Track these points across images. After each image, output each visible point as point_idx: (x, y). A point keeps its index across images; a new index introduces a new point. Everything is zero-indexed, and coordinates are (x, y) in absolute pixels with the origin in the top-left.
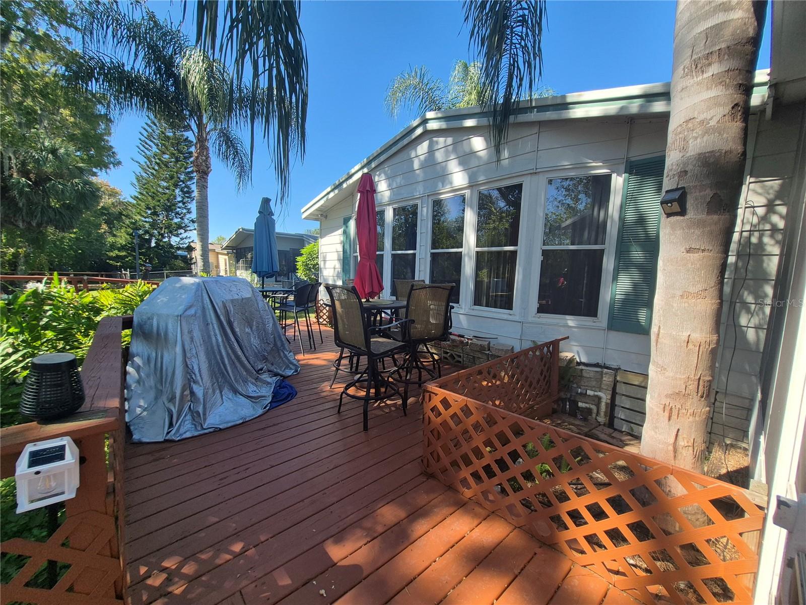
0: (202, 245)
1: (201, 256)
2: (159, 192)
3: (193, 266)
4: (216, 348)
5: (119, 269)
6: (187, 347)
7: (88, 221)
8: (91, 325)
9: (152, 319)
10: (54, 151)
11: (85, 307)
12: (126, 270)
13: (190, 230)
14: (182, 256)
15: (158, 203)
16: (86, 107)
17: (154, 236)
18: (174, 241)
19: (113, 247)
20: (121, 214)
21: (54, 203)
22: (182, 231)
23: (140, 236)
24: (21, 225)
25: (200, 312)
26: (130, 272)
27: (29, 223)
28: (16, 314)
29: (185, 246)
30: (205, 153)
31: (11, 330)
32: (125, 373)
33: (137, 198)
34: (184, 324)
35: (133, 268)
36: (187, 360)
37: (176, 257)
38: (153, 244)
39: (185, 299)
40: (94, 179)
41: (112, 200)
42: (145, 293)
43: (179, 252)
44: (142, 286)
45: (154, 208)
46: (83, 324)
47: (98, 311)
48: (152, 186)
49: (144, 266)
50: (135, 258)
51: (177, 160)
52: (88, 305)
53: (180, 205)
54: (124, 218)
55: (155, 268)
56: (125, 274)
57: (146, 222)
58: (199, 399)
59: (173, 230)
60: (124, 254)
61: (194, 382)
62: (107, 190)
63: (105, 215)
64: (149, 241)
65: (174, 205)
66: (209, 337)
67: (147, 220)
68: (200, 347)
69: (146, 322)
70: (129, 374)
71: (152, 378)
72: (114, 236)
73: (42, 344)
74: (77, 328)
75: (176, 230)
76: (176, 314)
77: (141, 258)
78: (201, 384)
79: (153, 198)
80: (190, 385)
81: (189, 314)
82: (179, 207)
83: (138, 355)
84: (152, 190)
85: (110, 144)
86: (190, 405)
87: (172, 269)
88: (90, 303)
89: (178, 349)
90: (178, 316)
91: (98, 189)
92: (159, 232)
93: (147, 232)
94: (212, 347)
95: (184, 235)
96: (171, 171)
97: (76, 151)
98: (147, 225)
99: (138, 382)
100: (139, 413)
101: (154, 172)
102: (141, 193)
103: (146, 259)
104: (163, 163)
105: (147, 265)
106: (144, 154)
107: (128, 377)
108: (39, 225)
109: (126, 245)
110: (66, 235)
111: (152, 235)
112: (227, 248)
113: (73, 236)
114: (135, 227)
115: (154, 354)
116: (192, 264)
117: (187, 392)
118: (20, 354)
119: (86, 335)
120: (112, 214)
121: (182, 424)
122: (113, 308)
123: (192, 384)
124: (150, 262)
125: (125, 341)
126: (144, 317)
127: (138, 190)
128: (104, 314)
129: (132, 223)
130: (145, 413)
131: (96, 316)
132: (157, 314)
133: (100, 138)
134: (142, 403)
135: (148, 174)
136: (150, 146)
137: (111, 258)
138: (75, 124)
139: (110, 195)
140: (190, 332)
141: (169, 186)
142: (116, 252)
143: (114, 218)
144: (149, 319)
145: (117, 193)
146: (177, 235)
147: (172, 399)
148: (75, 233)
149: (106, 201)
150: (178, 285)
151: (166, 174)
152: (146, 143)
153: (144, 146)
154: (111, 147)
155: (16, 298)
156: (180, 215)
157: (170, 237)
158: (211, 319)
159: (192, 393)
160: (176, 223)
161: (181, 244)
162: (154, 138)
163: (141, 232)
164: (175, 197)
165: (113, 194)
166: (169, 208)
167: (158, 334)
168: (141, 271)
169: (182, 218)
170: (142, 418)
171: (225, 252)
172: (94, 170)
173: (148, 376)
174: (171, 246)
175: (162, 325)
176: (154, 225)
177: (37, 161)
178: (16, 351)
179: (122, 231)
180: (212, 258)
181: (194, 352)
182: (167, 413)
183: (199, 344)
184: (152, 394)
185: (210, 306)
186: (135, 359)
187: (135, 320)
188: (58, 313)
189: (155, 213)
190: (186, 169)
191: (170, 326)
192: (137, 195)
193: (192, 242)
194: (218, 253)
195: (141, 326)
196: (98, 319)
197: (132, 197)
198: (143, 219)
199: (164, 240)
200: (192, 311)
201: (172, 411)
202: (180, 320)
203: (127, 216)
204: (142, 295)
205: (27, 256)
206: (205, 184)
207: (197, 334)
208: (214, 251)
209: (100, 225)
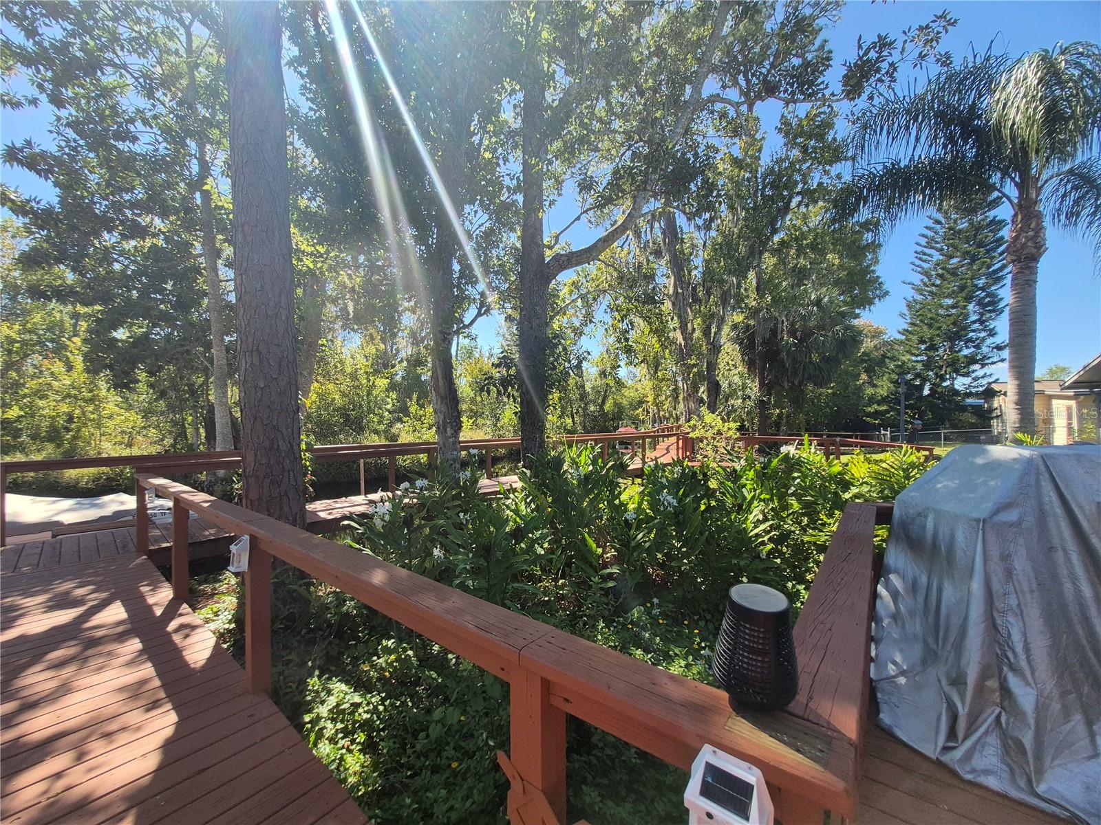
0: (1018, 385)
1: (1017, 404)
2: (941, 315)
3: (994, 422)
4: (1073, 609)
5: (877, 427)
6: (996, 586)
7: (846, 372)
8: (839, 504)
9: (926, 517)
10: (818, 303)
11: (833, 478)
12: (885, 429)
13: (993, 363)
14: (973, 407)
15: (938, 332)
16: (853, 242)
17: (929, 380)
18: (961, 383)
19: (872, 400)
20: (884, 356)
21: (815, 357)
22: (977, 367)
23: (908, 383)
24: (786, 384)
25: (1030, 520)
26: (891, 432)
27: (793, 383)
28: (768, 479)
29: (981, 389)
30: (1033, 226)
31: (762, 497)
32: (875, 596)
33: (907, 331)
34: (991, 538)
35: (895, 426)
36: (995, 614)
37: (964, 409)
38: (926, 392)
39: (997, 489)
40: (855, 322)
41: (875, 342)
42: (913, 466)
43: (970, 401)
44: (909, 454)
45: (931, 339)
46: (829, 500)
47: (846, 486)
48: (930, 310)
49: (912, 423)
50: (899, 413)
51: (974, 259)
52: (836, 476)
53: (976, 326)
54: (887, 361)
55: (926, 427)
56: (884, 435)
57: (917, 361)
58: (1024, 714)
59: (958, 366)
60: (885, 408)
61: (1012, 668)
62: (870, 331)
63: (865, 361)
64: (921, 387)
65: (965, 328)
66: (1055, 576)
67: (919, 358)
68: (1028, 596)
69: (913, 519)
70: (881, 598)
71: (918, 620)
72: (875, 386)
73: (788, 515)
74: (823, 505)
75: (964, 367)
76: (974, 515)
77: (907, 413)
78: (1030, 680)
79: (930, 326)
80: (1001, 671)
81: (1005, 520)
82: (973, 331)
83: (896, 571)
84: (930, 316)
85: (877, 274)
86: (999, 716)
87: (954, 426)
88: (839, 473)
89: (977, 586)
90: (978, 521)
91: (860, 333)
92: (936, 374)
93: (918, 376)
94: (1063, 606)
95: (980, 373)
96: (961, 279)
97: (840, 295)
98: (919, 366)
99: (895, 617)
100: (893, 673)
101: (934, 289)
102: (912, 324)
103: (915, 414)
104: (948, 272)
105: (916, 422)
106: (919, 269)
107: (878, 602)
108: (800, 383)
109: (888, 397)
110: (824, 391)
111: (924, 380)
112: (1075, 385)
113: (830, 391)
114: (902, 370)
115: (924, 579)
116: (992, 418)
117: (993, 683)
118: (768, 524)
119: (831, 515)
120: (874, 359)
121: (978, 747)
122: (866, 483)
123: (1005, 669)
124: (920, 418)
125: (878, 536)
126: (911, 511)
127: (909, 321)
128: (854, 490)
129: (897, 366)
130: (902, 680)
131: (844, 492)
132: (934, 510)
133: (867, 271)
134: (898, 659)
135: (924, 295)
136: (929, 255)
137: (869, 415)
138: (841, 267)
139: (873, 337)
140: (1005, 557)
141: (958, 301)
142: (875, 406)
143: (874, 364)
144: (919, 515)
145: (881, 332)
146: (967, 374)
147: (958, 681)
148: (832, 388)
149: (868, 344)
150: (980, 461)
151: (954, 286)
152: (925, 254)
153: (920, 259)
154: (878, 277)
155: (770, 461)
156: (974, 342)
157: (954, 379)
158: (1062, 538)
159: (1005, 691)
160: (966, 356)
161: (974, 387)
162: (937, 242)
163: (909, 377)
164: (967, 316)
165: (877, 334)
166: (957, 333)
167: (935, 544)
168: (906, 430)
169: (977, 347)
170: (897, 686)
171: (1071, 393)
172: (857, 311)
173: (912, 614)
174: (957, 393)
175: (944, 531)
176: (928, 365)
177: (803, 318)
178: (766, 520)
179: (884, 378)
180: (1038, 407)
181: (1013, 602)
182: (945, 705)
183: (1026, 589)
184: (917, 651)
185: (1059, 511)
186: (892, 576)
187: (896, 512)
188: (805, 483)
189: (933, 347)
190: (989, 267)
191: (960, 537)
192: (906, 326)
193: (994, 382)
194: (1051, 397)
195: (905, 525)
196: (847, 496)
197: (899, 332)
198: (914, 358)
199: (945, 384)
200: (1012, 516)
201: (957, 708)
202: (983, 530)
203: (893, 359)
204: (908, 469)
205: (788, 416)
206: (1030, 277)
207: (1021, 564)
208: (1042, 393)
209: (859, 375)
